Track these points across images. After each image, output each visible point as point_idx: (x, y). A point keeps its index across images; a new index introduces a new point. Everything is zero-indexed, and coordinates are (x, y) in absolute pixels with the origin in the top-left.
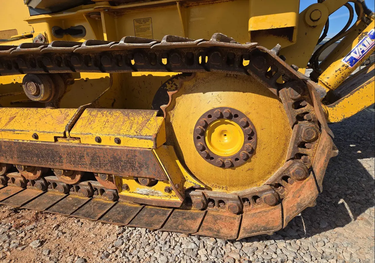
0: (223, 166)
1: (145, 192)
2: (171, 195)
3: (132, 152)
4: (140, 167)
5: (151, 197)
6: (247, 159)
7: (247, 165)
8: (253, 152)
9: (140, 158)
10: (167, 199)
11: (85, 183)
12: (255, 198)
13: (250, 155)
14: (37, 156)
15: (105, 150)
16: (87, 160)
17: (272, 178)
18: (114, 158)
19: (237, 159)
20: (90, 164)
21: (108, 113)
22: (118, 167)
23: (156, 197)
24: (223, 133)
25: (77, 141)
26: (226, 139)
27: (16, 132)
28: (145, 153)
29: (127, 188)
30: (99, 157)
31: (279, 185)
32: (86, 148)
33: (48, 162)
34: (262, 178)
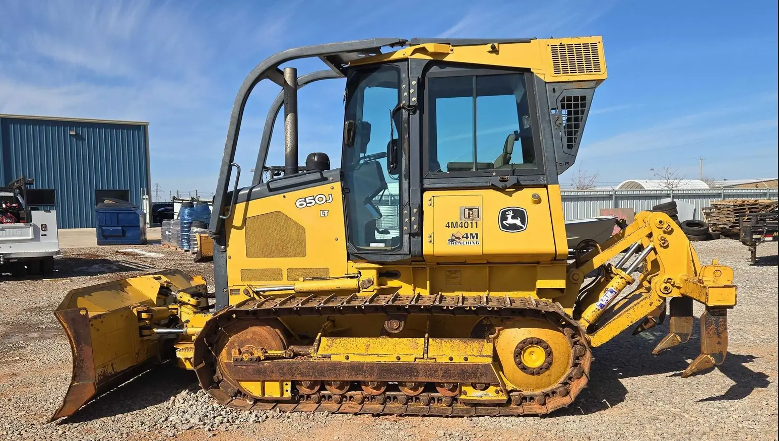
0: (533, 374)
1: (479, 395)
2: (499, 395)
3: (476, 366)
4: (481, 376)
5: (483, 398)
6: (547, 368)
7: (547, 373)
8: (551, 364)
9: (481, 370)
10: (496, 398)
11: (426, 394)
12: (554, 393)
13: (549, 366)
14: (397, 373)
15: (456, 366)
16: (440, 373)
17: (562, 380)
18: (462, 370)
19: (541, 369)
20: (443, 376)
21: (450, 341)
22: (464, 377)
23: (487, 398)
24: (532, 353)
25: (434, 360)
26: (534, 357)
27: (380, 356)
28: (486, 366)
29: (465, 393)
30: (450, 370)
31: (567, 383)
32: (441, 365)
33: (405, 377)
34: (555, 381)
